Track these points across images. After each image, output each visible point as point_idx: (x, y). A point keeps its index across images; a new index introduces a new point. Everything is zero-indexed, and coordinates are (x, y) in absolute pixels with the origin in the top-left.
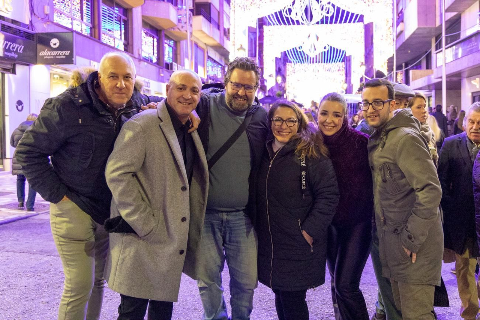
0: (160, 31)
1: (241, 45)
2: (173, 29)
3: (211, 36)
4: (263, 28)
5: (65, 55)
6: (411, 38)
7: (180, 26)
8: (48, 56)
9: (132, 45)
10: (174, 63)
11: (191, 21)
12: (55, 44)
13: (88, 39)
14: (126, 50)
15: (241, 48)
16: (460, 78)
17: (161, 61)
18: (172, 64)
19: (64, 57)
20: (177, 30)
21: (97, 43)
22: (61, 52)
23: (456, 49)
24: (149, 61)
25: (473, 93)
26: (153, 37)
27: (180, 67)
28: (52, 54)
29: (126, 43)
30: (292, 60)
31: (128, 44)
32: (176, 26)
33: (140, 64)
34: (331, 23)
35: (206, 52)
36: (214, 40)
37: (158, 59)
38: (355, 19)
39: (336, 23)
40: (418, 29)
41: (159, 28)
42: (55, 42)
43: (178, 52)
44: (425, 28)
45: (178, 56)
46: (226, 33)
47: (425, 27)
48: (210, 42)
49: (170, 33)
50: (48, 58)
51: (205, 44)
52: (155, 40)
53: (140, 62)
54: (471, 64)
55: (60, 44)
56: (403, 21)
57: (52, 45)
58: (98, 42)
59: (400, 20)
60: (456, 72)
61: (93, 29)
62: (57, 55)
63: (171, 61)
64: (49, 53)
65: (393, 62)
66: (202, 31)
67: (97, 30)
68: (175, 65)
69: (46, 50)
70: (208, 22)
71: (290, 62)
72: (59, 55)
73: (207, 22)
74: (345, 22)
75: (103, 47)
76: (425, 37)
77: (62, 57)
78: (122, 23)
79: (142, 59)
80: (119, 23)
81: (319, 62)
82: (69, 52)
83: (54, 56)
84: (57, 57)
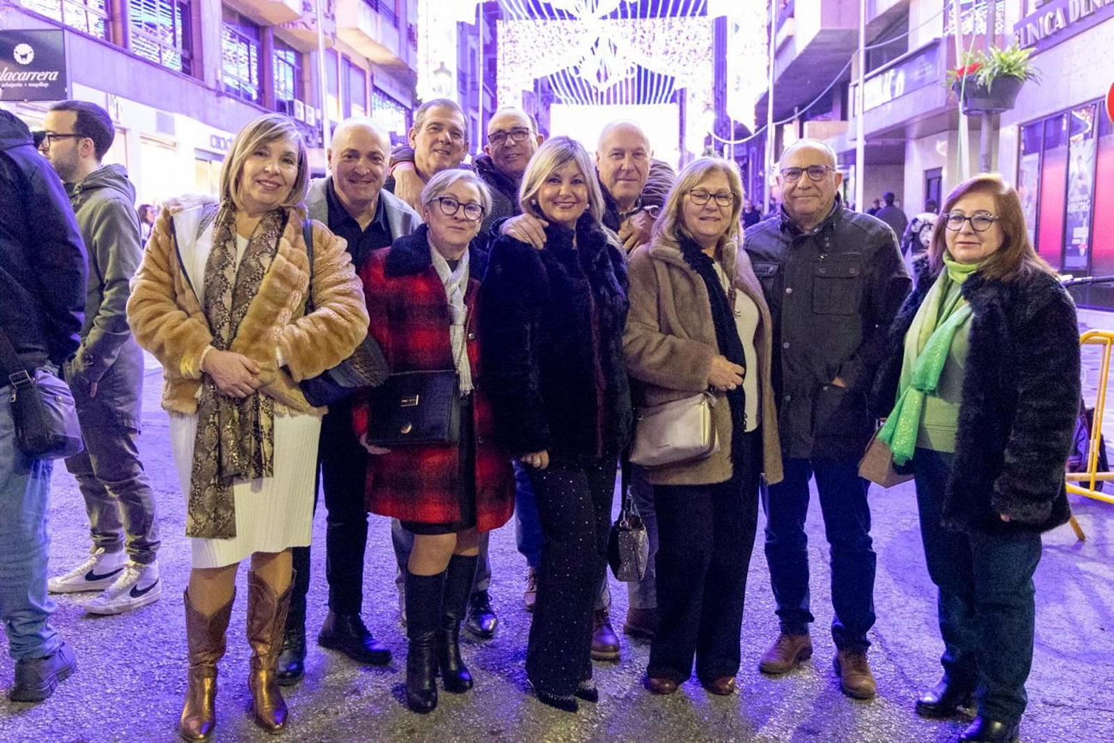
0: (264, 28)
1: (442, 64)
2: (293, 24)
3: (379, 41)
4: (495, 25)
5: (47, 80)
6: (808, 52)
7: (307, 18)
8: (11, 82)
9: (201, 61)
10: (297, 101)
11: (332, 8)
12: (24, 57)
13: (100, 47)
14: (187, 71)
15: (442, 69)
16: (902, 140)
17: (268, 97)
18: (291, 103)
19: (46, 85)
20: (301, 27)
21: (120, 55)
22: (40, 75)
23: (894, 78)
24: (239, 95)
25: (927, 172)
26: (248, 43)
27: (310, 111)
28: (19, 79)
29: (187, 56)
30: (563, 97)
31: (192, 56)
32: (300, 17)
33: (219, 102)
34: (643, 16)
35: (368, 77)
36: (388, 50)
37: (261, 92)
38: (695, 8)
39: (653, 16)
40: (822, 32)
41: (261, 24)
42: (23, 52)
43: (306, 77)
44: (837, 31)
45: (307, 86)
46: (411, 36)
47: (836, 28)
48: (379, 55)
49: (286, 33)
50: (9, 88)
51: (368, 59)
52: (253, 49)
53: (220, 99)
54: (920, 111)
55: (35, 56)
56: (792, 16)
57: (17, 57)
58: (122, 52)
59: (788, 12)
60: (893, 126)
61: (111, 24)
62: (29, 81)
63: (290, 98)
64: (12, 76)
65: (767, 104)
66: (358, 29)
67: (119, 26)
68: (299, 106)
69: (6, 69)
70: (373, 11)
71: (559, 101)
72: (36, 81)
73: (369, 11)
74: (674, 14)
75: (133, 63)
76: (837, 51)
77: (41, 84)
78: (177, 8)
79: (223, 90)
80: (169, 8)
81: (627, 102)
82: (57, 73)
83: (21, 82)
84: (30, 85)
